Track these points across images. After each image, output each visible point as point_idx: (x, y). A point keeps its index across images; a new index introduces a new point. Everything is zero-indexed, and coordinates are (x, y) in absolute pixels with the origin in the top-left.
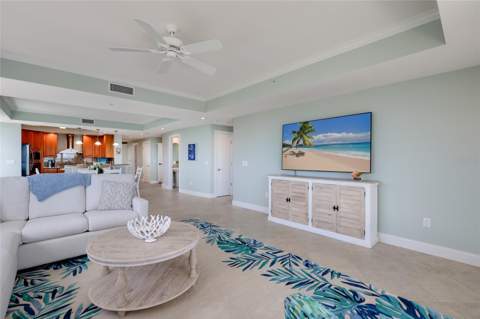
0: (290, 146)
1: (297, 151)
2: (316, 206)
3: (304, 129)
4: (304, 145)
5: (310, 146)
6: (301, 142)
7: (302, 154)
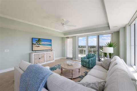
0: (35, 44)
1: (37, 45)
2: (46, 58)
3: (39, 40)
4: (39, 44)
5: (41, 45)
6: (38, 43)
7: (39, 46)
